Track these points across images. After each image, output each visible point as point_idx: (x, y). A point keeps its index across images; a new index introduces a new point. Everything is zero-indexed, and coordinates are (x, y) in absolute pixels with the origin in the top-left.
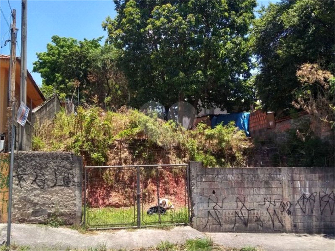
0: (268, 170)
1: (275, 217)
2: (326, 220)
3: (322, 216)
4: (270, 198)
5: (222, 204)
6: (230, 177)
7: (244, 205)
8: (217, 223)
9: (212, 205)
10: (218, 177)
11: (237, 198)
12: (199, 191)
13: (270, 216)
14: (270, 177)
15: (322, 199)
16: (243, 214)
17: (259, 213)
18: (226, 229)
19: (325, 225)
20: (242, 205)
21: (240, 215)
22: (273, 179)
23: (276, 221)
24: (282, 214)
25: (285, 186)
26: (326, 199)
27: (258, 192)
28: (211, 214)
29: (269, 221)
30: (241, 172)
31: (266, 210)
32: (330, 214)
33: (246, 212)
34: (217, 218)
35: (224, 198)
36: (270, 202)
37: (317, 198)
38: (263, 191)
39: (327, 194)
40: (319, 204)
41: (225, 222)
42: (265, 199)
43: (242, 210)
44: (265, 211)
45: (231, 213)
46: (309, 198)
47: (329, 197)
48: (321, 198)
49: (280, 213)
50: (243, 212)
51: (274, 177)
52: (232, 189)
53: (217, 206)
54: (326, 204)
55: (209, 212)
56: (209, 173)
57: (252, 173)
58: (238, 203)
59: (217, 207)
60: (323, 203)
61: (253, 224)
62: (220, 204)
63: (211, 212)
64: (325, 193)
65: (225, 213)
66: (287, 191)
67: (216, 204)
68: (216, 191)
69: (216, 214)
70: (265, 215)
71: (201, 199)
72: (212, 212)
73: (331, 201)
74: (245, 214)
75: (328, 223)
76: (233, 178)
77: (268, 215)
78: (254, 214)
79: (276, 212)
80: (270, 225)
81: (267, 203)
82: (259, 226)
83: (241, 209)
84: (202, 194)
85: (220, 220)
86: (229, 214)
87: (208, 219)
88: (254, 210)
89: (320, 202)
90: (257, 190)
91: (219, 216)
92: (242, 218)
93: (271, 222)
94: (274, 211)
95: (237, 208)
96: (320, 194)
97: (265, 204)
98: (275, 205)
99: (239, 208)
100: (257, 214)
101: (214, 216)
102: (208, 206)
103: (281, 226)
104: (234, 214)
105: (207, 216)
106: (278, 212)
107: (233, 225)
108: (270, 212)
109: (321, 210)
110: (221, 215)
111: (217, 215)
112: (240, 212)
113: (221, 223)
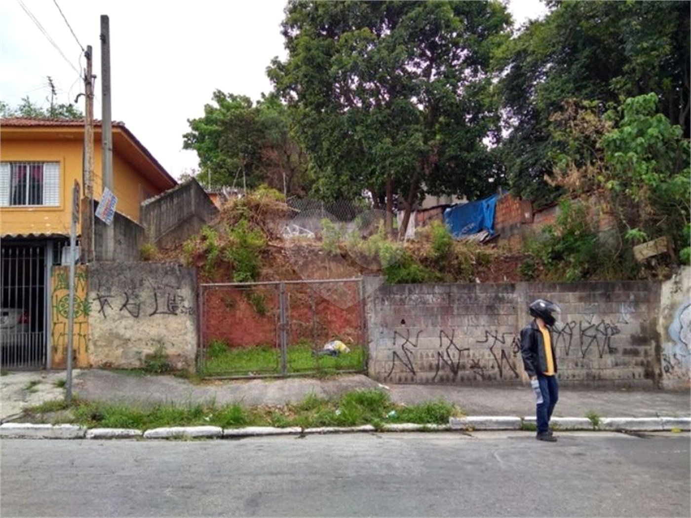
0: (492, 285)
1: (504, 361)
2: (591, 366)
3: (585, 360)
4: (496, 331)
5: (417, 341)
6: (430, 298)
7: (452, 342)
8: (408, 370)
9: (401, 341)
10: (410, 299)
11: (441, 331)
12: (379, 319)
13: (496, 359)
14: (497, 297)
15: (585, 333)
16: (451, 357)
17: (477, 355)
18: (422, 379)
19: (588, 375)
20: (449, 342)
21: (446, 358)
22: (501, 300)
23: (505, 368)
24: (515, 356)
25: (522, 312)
26: (591, 332)
27: (475, 322)
28: (398, 356)
29: (493, 367)
30: (448, 290)
31: (489, 350)
32: (598, 356)
33: (457, 353)
34: (408, 363)
35: (419, 332)
36: (496, 338)
37: (576, 332)
38: (483, 320)
39: (594, 325)
40: (579, 340)
41: (421, 369)
42: (487, 332)
43: (449, 350)
44: (487, 352)
45: (430, 355)
46: (563, 330)
47: (597, 330)
48: (583, 332)
49: (512, 354)
50: (451, 353)
51: (503, 297)
52: (433, 318)
53: (408, 343)
54: (592, 341)
55: (394, 353)
56: (395, 292)
57: (466, 291)
58: (443, 339)
59: (409, 346)
60: (587, 340)
61: (467, 372)
62: (413, 340)
63: (398, 353)
64: (590, 323)
65: (421, 354)
66: (524, 320)
67: (407, 340)
68: (406, 321)
69: (407, 355)
70: (487, 357)
71: (382, 333)
72: (400, 352)
73: (600, 335)
74: (454, 357)
75: (594, 371)
76: (434, 300)
77: (492, 357)
78: (469, 356)
79: (507, 354)
80: (495, 374)
81: (491, 340)
82: (478, 376)
83: (448, 348)
84: (385, 324)
85: (414, 365)
86: (427, 356)
87: (394, 364)
88: (468, 349)
89: (581, 337)
90: (474, 319)
91: (412, 359)
92: (449, 362)
93: (497, 369)
94: (503, 351)
95: (441, 346)
96: (580, 324)
97: (487, 341)
98: (504, 342)
99: (444, 347)
100: (474, 354)
101: (403, 359)
102: (394, 344)
103: (514, 375)
104: (436, 356)
105: (392, 359)
106: (509, 353)
107: (433, 374)
108: (496, 353)
109: (582, 351)
110: (414, 357)
111: (408, 358)
112: (445, 354)
113: (415, 370)
